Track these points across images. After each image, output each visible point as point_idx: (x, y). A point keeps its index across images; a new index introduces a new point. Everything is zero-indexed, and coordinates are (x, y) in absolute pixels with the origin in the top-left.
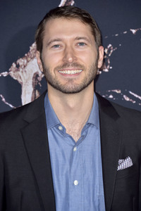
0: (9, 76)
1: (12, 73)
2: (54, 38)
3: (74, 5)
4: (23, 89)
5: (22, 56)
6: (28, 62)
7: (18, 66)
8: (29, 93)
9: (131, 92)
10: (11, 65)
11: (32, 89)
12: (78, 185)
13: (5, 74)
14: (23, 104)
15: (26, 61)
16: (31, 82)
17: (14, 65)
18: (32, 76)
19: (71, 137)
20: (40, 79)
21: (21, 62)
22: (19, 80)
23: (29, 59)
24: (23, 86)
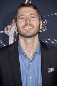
0: (4, 33)
1: (5, 32)
2: (21, 14)
3: (31, 3)
4: (10, 38)
5: (9, 24)
6: (12, 27)
7: (8, 28)
8: (12, 40)
9: (54, 40)
10: (5, 28)
11: (13, 38)
12: (31, 78)
13: (2, 32)
14: (10, 44)
15: (11, 26)
16: (13, 35)
17: (6, 28)
18: (13, 32)
19: (29, 58)
20: (16, 34)
21: (9, 27)
22: (8, 34)
23: (12, 26)
24: (10, 37)
